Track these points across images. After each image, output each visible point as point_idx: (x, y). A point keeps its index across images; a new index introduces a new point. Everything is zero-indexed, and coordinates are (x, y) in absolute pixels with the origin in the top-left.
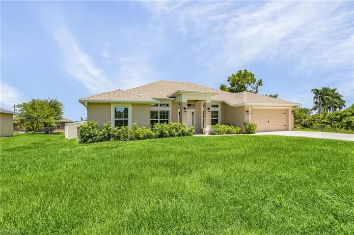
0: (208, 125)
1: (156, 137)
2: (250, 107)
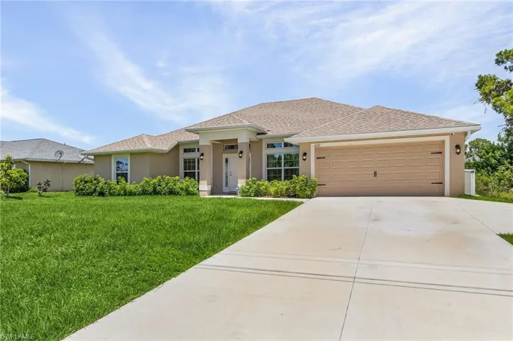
2: (313, 145)
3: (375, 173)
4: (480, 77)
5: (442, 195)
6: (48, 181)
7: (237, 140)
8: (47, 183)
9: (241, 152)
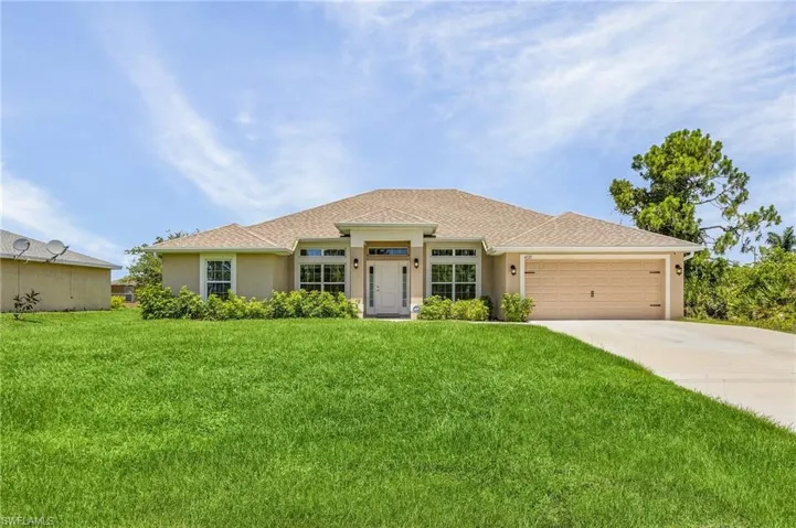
0: (416, 296)
1: (268, 317)
2: (522, 257)
3: (592, 293)
4: (615, 181)
5: (661, 317)
6: (33, 294)
7: (409, 242)
8: (32, 296)
9: (416, 261)
